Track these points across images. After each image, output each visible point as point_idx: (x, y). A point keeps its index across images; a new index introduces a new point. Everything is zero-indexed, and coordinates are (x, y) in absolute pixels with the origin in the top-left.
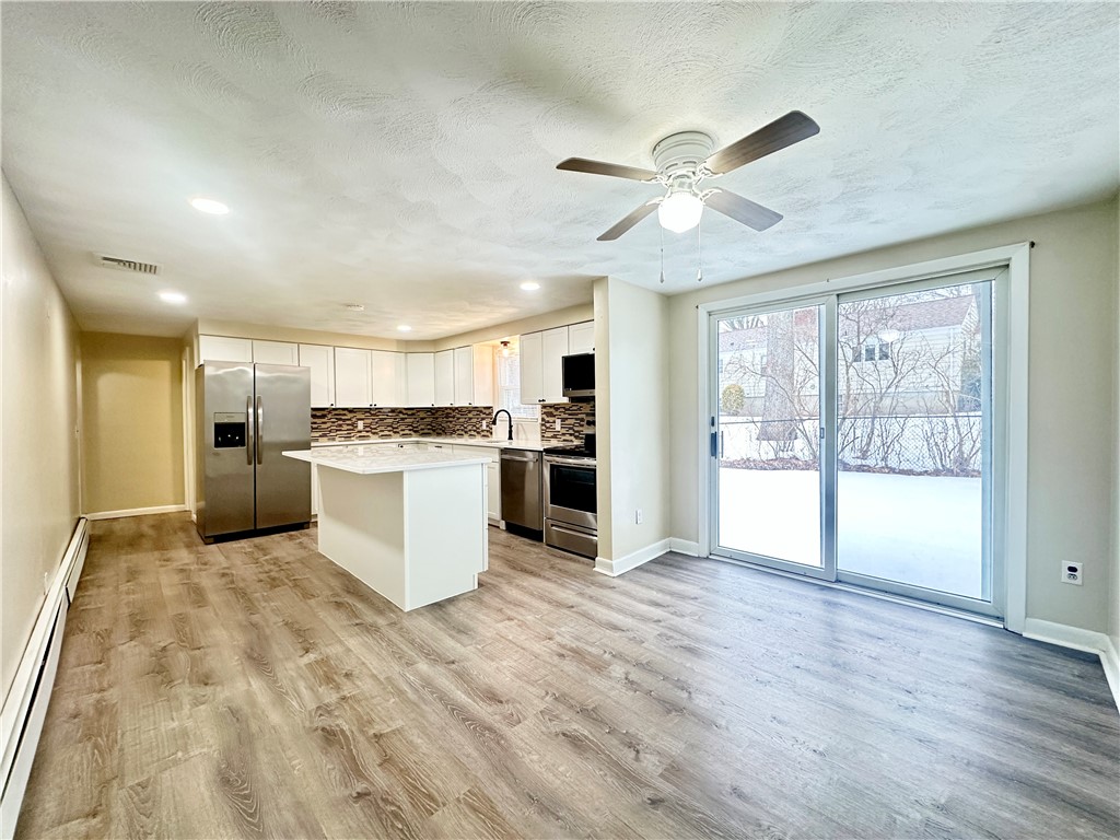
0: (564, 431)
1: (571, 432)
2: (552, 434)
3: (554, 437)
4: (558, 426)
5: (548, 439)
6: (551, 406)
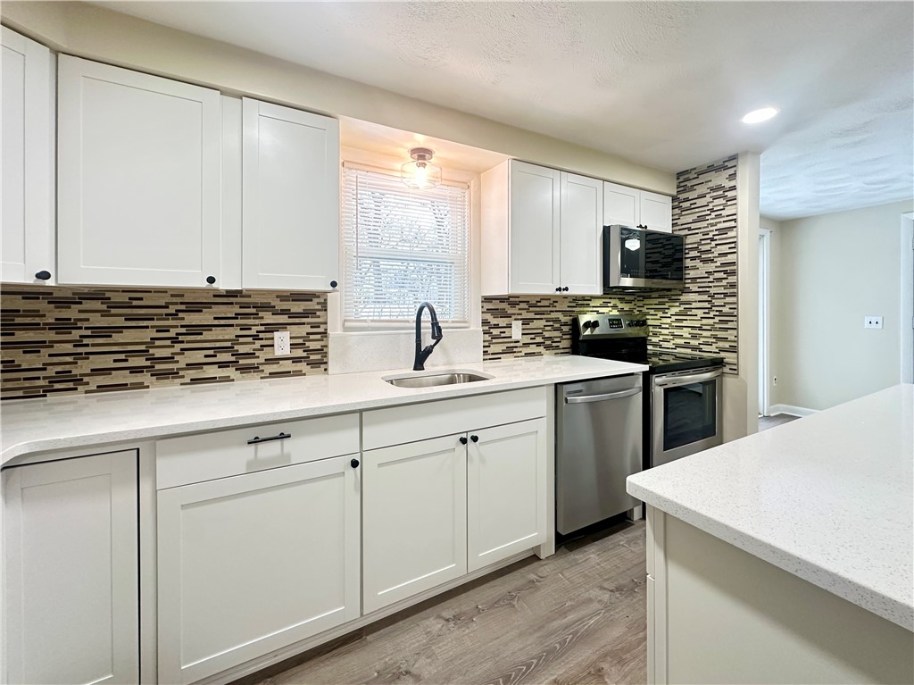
0: (527, 339)
1: (539, 340)
2: (504, 347)
3: (509, 351)
4: (516, 331)
5: (496, 357)
6: (502, 299)
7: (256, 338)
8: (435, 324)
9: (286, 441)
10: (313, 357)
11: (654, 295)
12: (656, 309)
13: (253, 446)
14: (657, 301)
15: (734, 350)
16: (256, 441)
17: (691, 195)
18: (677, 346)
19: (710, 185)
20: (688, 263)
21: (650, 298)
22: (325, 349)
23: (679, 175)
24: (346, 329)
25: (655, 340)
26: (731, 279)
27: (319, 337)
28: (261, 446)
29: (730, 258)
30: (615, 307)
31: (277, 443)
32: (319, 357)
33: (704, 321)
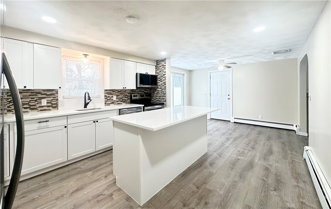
4: (115, 98)
5: (109, 104)
6: (110, 90)
7: (36, 101)
8: (89, 97)
9: (48, 122)
10: (54, 105)
11: (152, 89)
12: (153, 92)
13: (39, 123)
14: (153, 90)
15: (165, 101)
16: (40, 122)
17: (159, 66)
18: (157, 101)
19: (162, 64)
20: (158, 81)
21: (151, 89)
22: (57, 104)
23: (157, 61)
24: (63, 98)
25: (153, 99)
26: (165, 86)
27: (55, 100)
28: (41, 123)
29: (165, 81)
30: (143, 92)
31: (45, 123)
32: (55, 105)
33: (161, 95)
